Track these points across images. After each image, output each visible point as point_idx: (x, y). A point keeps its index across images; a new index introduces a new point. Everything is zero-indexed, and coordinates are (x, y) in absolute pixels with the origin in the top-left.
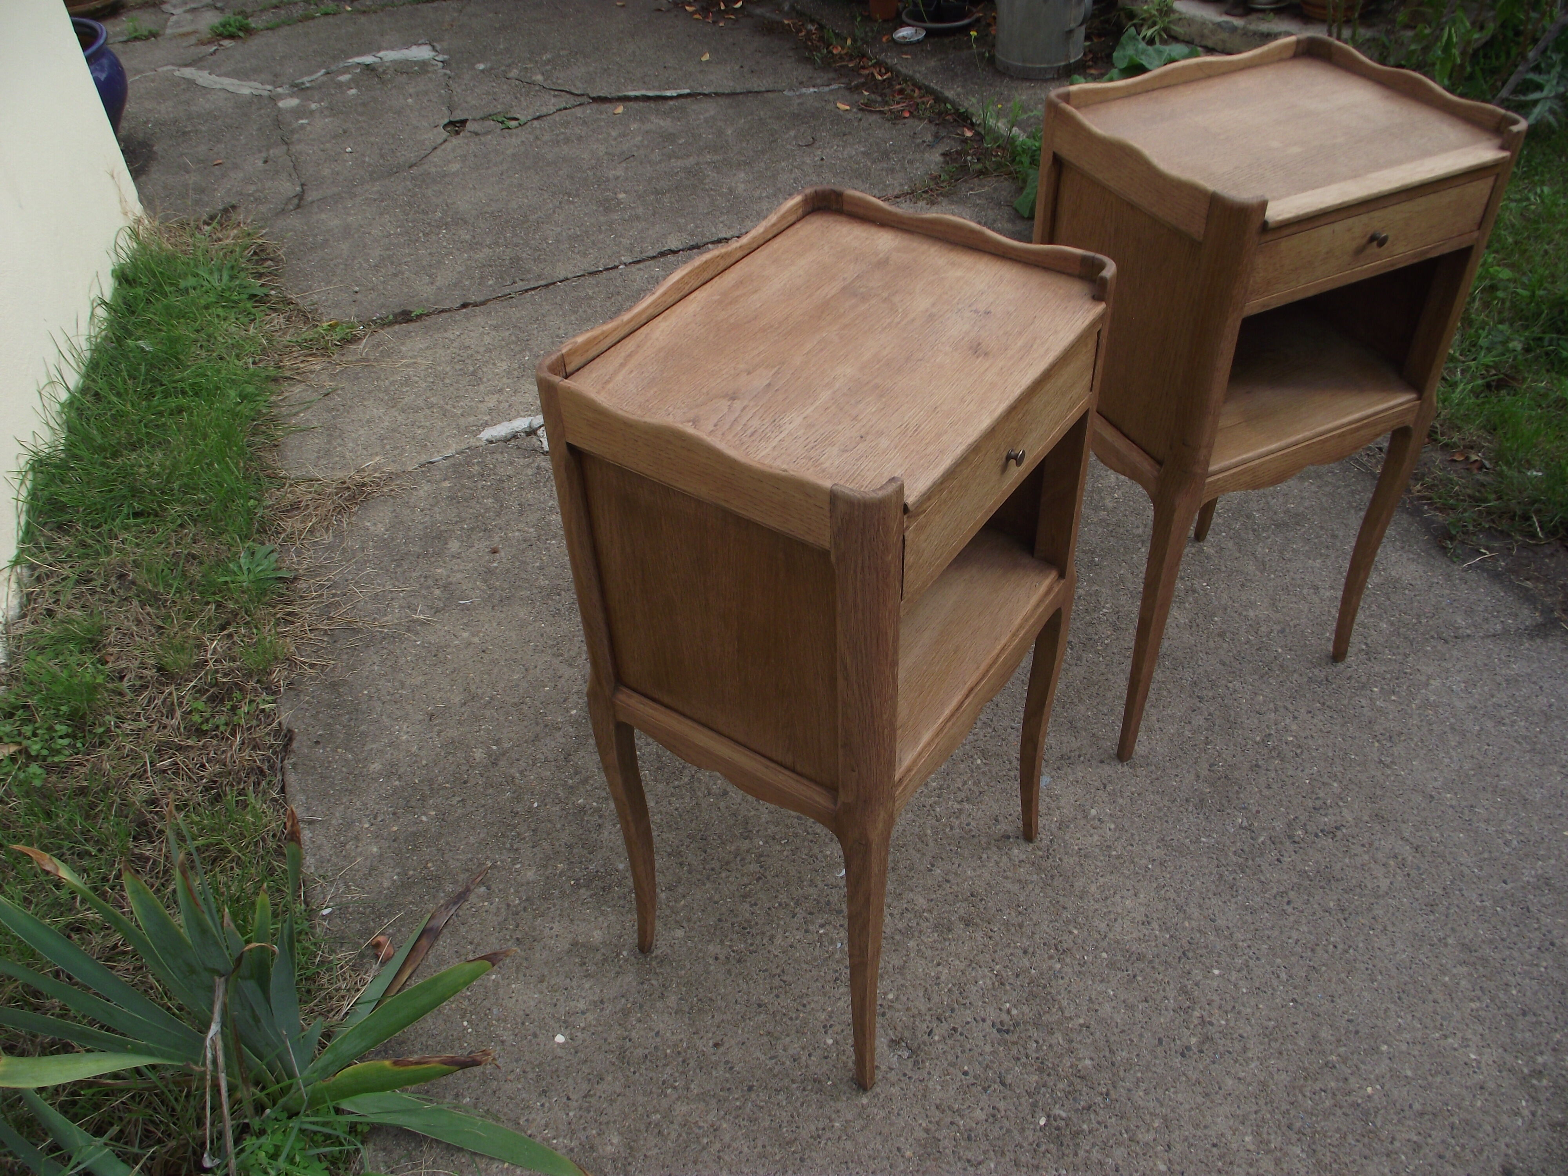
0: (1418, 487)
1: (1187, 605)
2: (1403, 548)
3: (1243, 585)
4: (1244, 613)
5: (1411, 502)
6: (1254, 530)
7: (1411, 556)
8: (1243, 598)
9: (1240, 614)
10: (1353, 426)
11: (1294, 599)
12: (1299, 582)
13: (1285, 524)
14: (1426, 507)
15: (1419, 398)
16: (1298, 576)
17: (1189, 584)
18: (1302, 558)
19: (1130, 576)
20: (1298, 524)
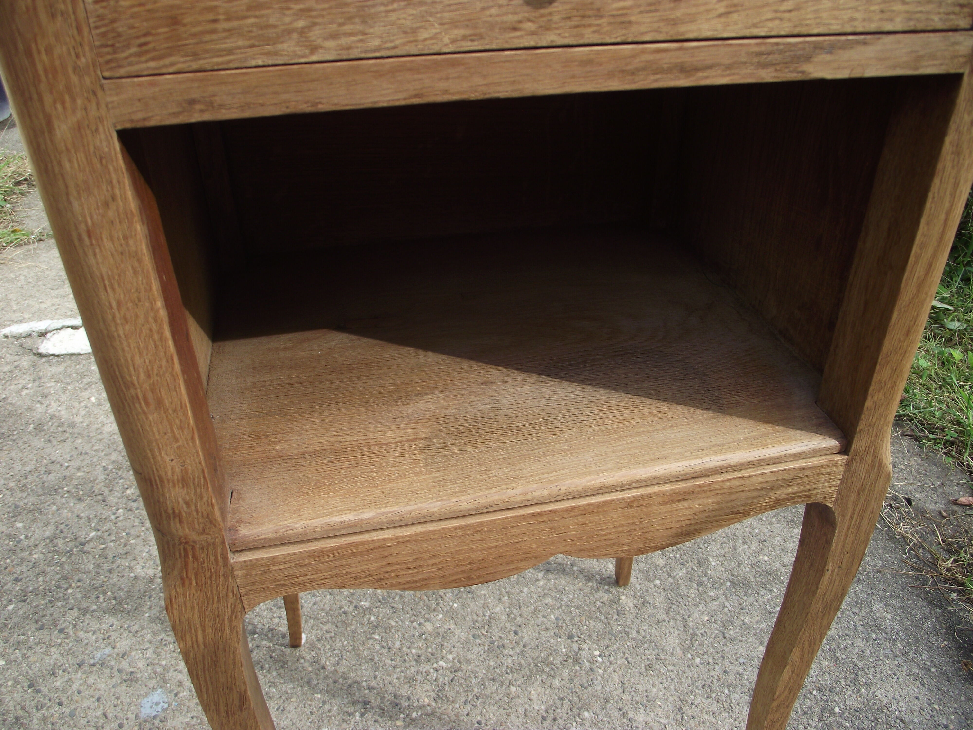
0: (949, 564)
1: (556, 683)
2: (905, 654)
3: (649, 667)
4: (631, 714)
5: (935, 583)
6: (700, 584)
7: (915, 670)
8: (640, 688)
9: (625, 715)
10: (667, 487)
11: (714, 707)
12: (732, 679)
13: (746, 584)
14: (954, 595)
15: (845, 450)
16: (734, 669)
17: (575, 647)
18: (751, 640)
19: (504, 618)
20: (764, 586)
